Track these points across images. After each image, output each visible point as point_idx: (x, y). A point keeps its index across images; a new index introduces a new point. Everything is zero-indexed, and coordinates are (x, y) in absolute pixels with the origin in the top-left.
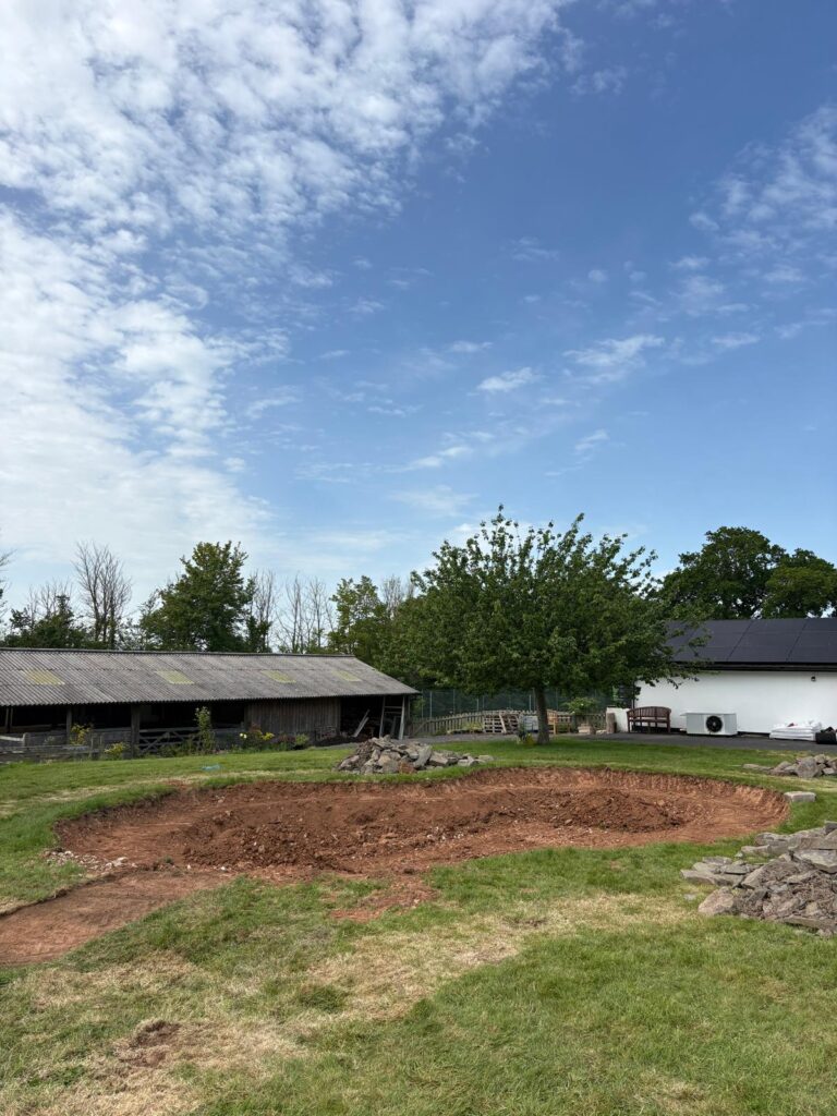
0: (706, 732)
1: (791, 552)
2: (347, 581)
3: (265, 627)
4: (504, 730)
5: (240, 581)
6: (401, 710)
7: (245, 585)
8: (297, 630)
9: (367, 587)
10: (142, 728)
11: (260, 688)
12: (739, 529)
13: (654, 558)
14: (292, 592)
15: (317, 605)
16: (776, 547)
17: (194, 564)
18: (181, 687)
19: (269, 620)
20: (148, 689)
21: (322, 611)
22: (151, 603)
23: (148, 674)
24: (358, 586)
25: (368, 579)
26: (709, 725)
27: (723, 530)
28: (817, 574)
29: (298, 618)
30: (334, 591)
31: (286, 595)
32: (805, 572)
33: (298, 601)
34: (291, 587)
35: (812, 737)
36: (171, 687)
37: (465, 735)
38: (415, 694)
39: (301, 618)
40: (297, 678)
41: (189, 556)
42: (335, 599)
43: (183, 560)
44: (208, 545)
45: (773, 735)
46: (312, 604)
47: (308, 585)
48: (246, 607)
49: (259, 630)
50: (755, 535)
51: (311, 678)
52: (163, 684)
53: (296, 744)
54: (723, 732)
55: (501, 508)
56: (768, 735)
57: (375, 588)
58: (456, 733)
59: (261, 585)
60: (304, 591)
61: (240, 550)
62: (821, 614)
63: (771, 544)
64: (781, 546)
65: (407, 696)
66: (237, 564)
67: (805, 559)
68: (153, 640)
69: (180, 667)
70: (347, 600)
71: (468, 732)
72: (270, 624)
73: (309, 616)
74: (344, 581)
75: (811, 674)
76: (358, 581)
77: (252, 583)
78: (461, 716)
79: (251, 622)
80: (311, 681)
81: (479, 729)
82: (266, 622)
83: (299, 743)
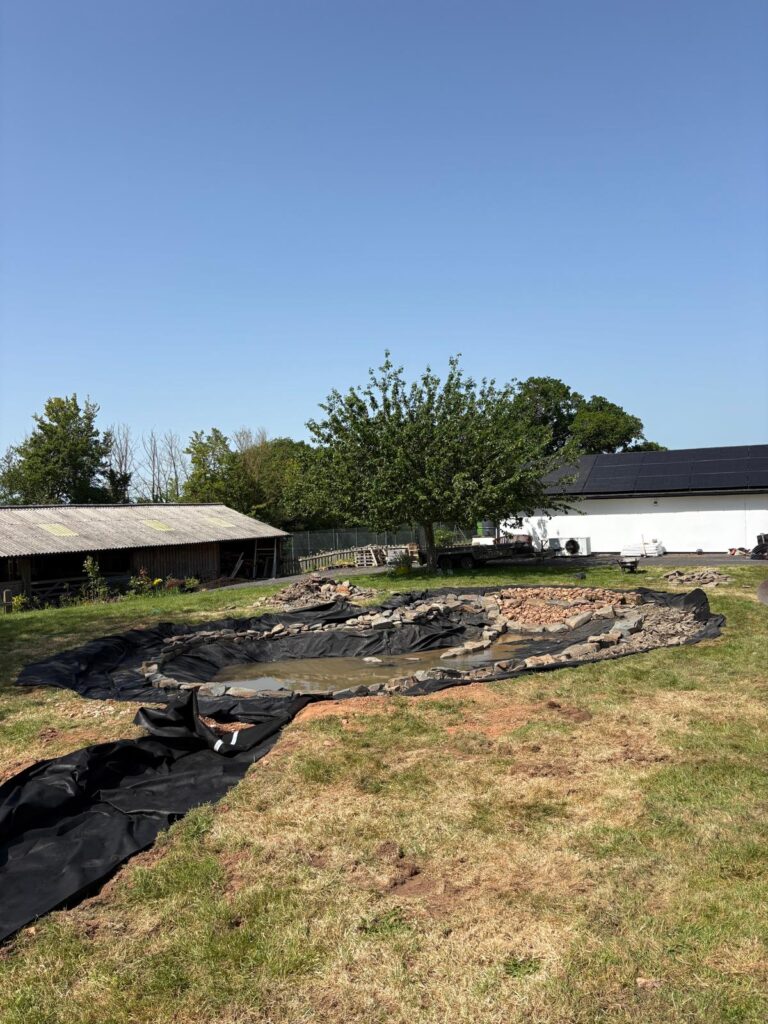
0: (566, 553)
1: (588, 399)
2: (199, 433)
3: (126, 479)
4: (375, 563)
5: (97, 433)
6: (273, 552)
7: (101, 438)
8: (156, 482)
9: (218, 438)
10: (33, 580)
11: (143, 537)
12: (545, 379)
14: (149, 446)
15: (173, 458)
16: (575, 394)
17: (47, 420)
18: (67, 539)
19: (128, 472)
20: (35, 542)
21: (178, 463)
22: (9, 457)
23: (31, 528)
24: (209, 438)
25: (218, 432)
26: (570, 548)
27: (531, 380)
28: (612, 417)
29: (156, 470)
30: (187, 444)
31: (142, 447)
32: (600, 415)
33: (155, 454)
34: (147, 440)
36: (56, 539)
37: (338, 571)
38: (287, 536)
39: (159, 471)
40: (175, 526)
41: (42, 412)
42: (188, 451)
43: (36, 418)
44: (58, 400)
45: (623, 554)
46: (168, 457)
47: (163, 438)
48: (104, 460)
49: (121, 482)
50: (558, 384)
51: (188, 525)
52: (48, 537)
53: (188, 587)
54: (580, 553)
57: (226, 438)
58: (330, 568)
59: (118, 437)
60: (159, 444)
61: (91, 403)
62: (614, 451)
63: (571, 392)
64: (579, 393)
66: (90, 417)
67: (600, 404)
68: (16, 495)
69: (61, 520)
70: (199, 451)
71: (341, 567)
72: (130, 476)
73: (165, 468)
74: (195, 433)
76: (209, 433)
77: (108, 435)
78: (330, 554)
79: (112, 476)
80: (189, 529)
81: (352, 563)
82: (126, 474)
83: (191, 586)
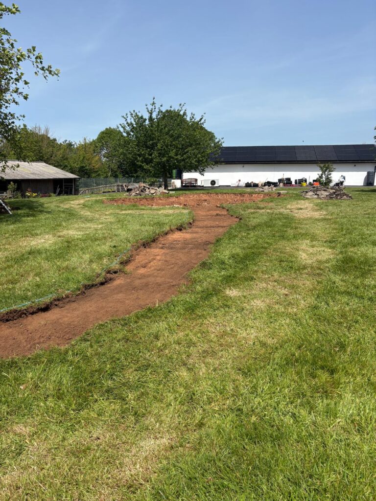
0: (210, 186)
4: (126, 190)
6: (72, 185)
13: (194, 115)
26: (211, 184)
35: (244, 185)
38: (79, 178)
45: (232, 185)
51: (37, 171)
54: (216, 185)
55: (154, 98)
56: (230, 186)
65: (75, 179)
71: (109, 192)
75: (243, 165)
81: (114, 190)
